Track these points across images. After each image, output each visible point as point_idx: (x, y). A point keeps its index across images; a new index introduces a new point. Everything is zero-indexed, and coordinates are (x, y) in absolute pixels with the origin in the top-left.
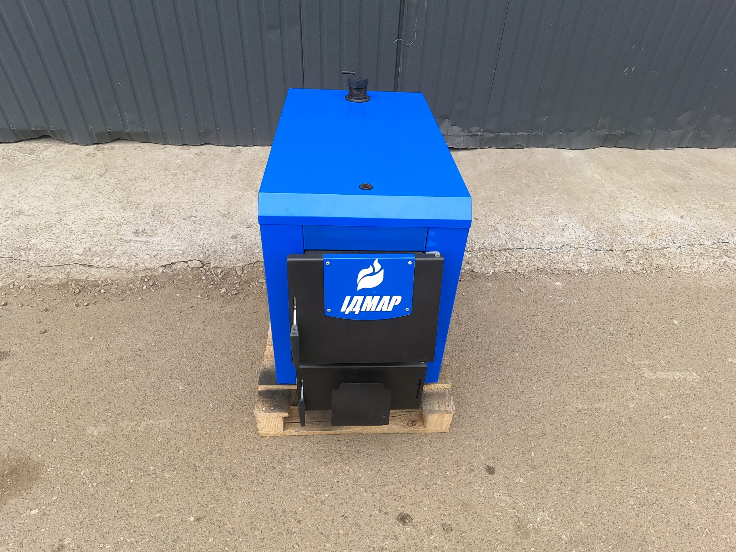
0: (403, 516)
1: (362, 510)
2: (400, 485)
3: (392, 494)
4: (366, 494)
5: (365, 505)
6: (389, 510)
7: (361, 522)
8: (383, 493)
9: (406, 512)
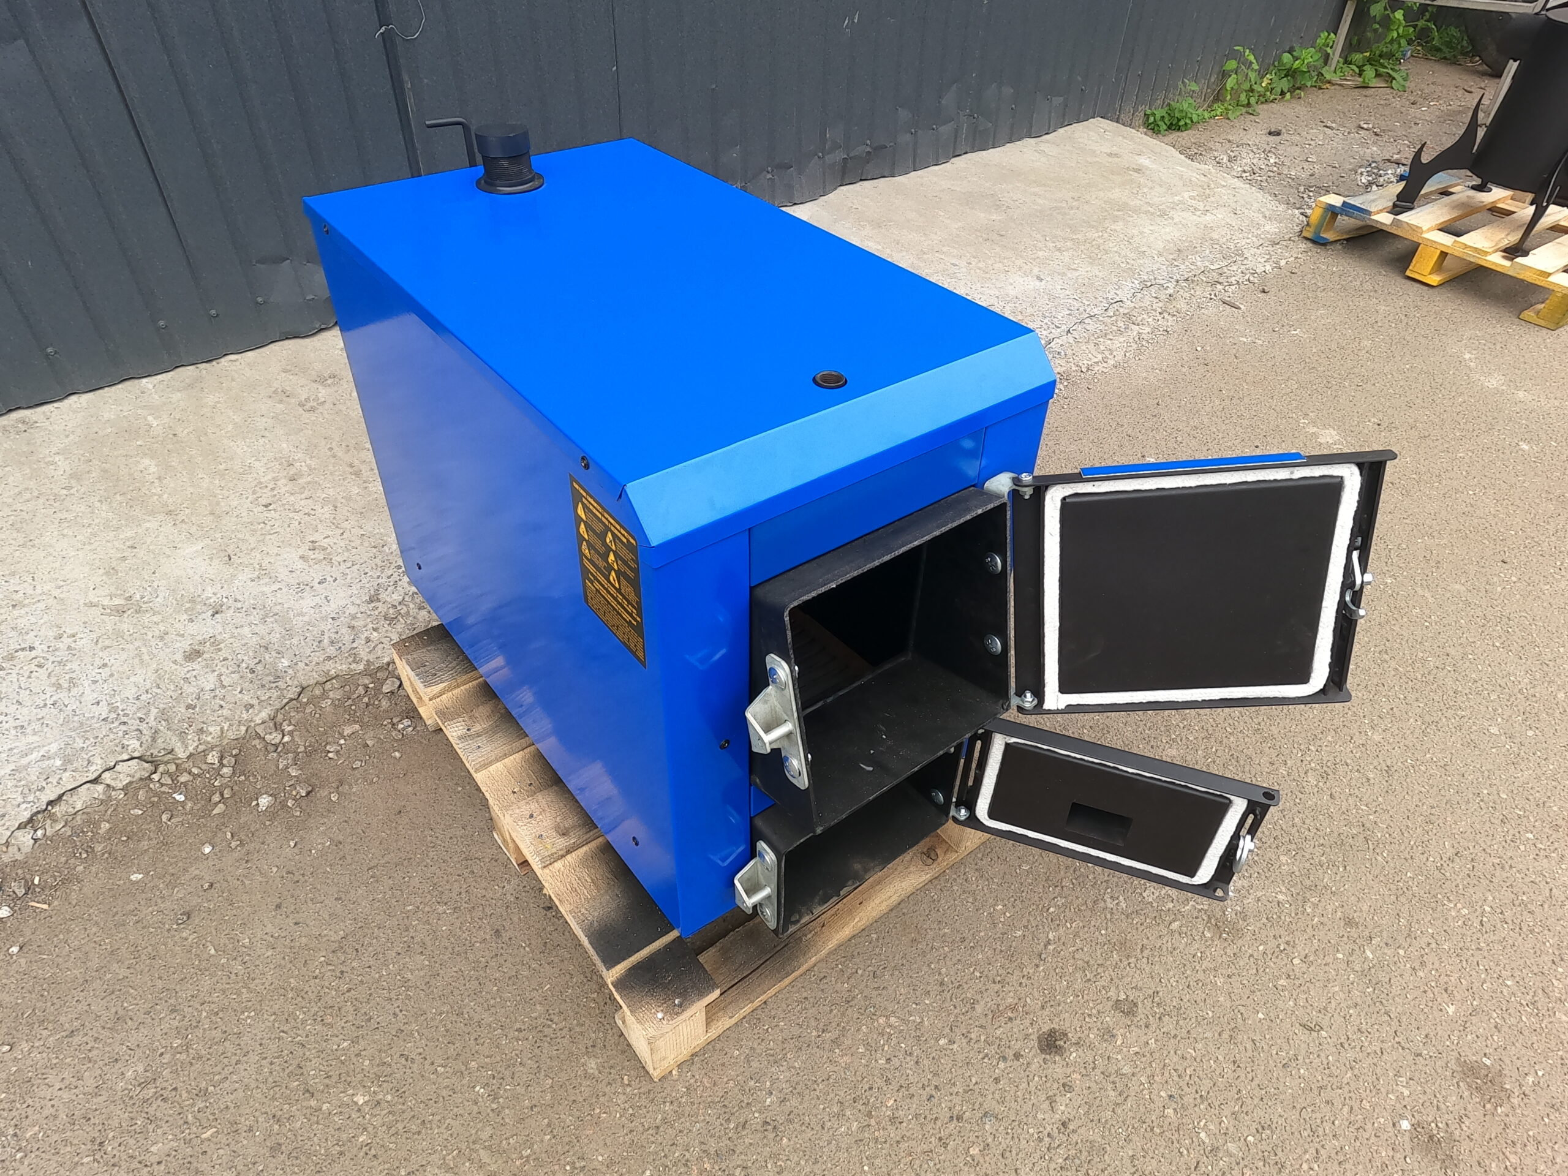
0: (1046, 1039)
1: (974, 1081)
2: (998, 987)
3: (996, 1013)
4: (955, 1046)
5: (970, 1067)
6: (1017, 1046)
7: (989, 1104)
8: (983, 1021)
9: (1046, 1028)
